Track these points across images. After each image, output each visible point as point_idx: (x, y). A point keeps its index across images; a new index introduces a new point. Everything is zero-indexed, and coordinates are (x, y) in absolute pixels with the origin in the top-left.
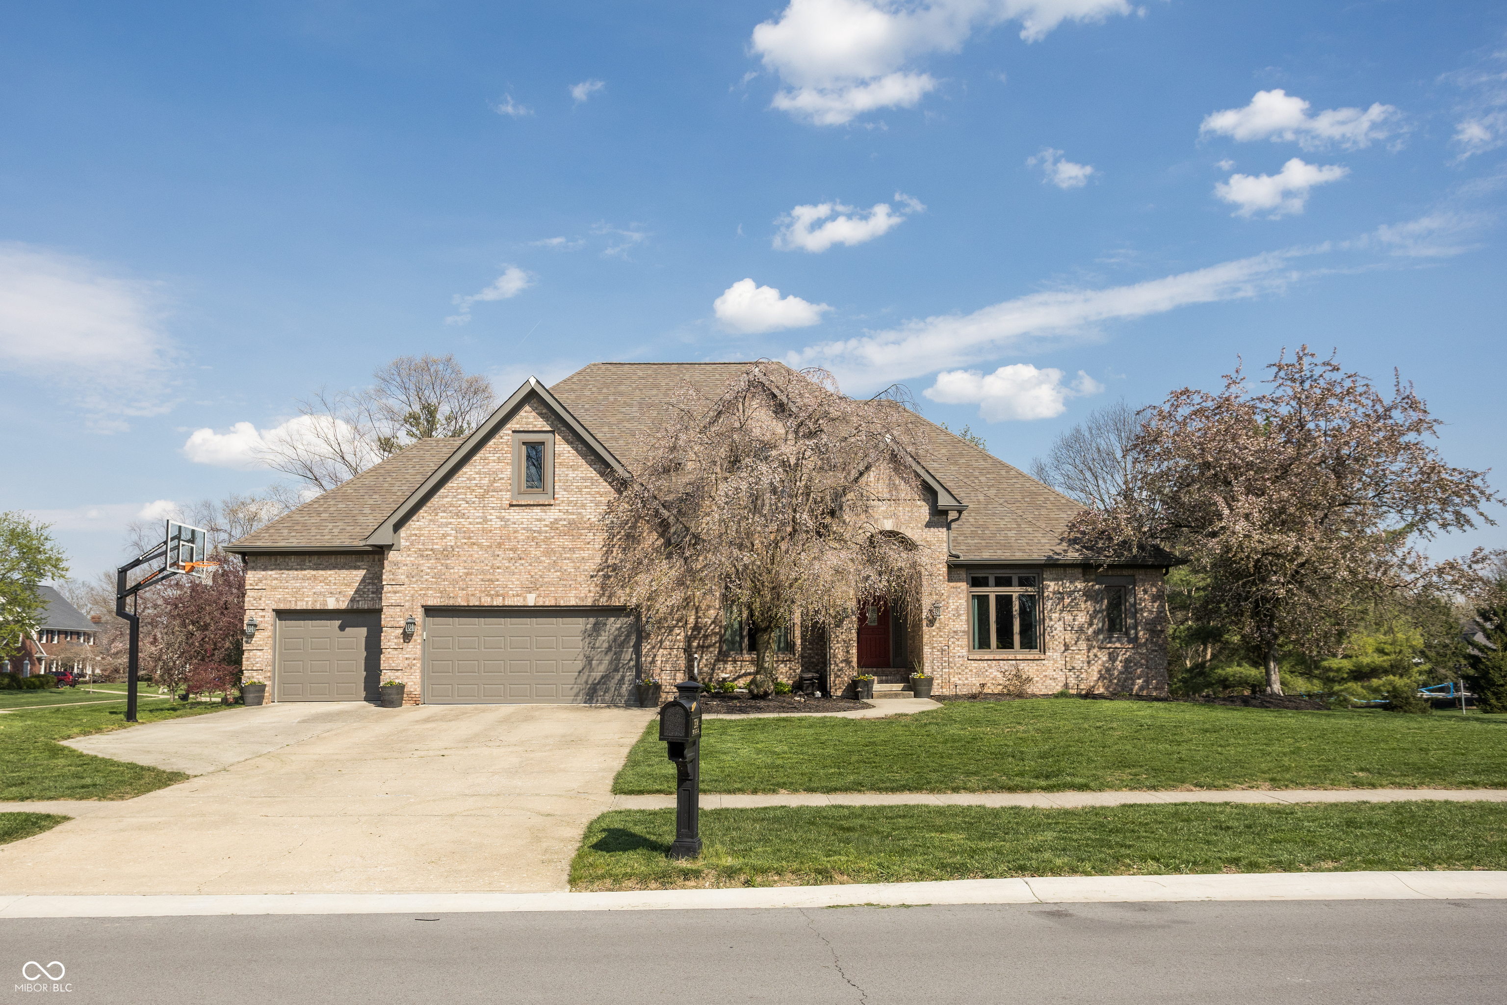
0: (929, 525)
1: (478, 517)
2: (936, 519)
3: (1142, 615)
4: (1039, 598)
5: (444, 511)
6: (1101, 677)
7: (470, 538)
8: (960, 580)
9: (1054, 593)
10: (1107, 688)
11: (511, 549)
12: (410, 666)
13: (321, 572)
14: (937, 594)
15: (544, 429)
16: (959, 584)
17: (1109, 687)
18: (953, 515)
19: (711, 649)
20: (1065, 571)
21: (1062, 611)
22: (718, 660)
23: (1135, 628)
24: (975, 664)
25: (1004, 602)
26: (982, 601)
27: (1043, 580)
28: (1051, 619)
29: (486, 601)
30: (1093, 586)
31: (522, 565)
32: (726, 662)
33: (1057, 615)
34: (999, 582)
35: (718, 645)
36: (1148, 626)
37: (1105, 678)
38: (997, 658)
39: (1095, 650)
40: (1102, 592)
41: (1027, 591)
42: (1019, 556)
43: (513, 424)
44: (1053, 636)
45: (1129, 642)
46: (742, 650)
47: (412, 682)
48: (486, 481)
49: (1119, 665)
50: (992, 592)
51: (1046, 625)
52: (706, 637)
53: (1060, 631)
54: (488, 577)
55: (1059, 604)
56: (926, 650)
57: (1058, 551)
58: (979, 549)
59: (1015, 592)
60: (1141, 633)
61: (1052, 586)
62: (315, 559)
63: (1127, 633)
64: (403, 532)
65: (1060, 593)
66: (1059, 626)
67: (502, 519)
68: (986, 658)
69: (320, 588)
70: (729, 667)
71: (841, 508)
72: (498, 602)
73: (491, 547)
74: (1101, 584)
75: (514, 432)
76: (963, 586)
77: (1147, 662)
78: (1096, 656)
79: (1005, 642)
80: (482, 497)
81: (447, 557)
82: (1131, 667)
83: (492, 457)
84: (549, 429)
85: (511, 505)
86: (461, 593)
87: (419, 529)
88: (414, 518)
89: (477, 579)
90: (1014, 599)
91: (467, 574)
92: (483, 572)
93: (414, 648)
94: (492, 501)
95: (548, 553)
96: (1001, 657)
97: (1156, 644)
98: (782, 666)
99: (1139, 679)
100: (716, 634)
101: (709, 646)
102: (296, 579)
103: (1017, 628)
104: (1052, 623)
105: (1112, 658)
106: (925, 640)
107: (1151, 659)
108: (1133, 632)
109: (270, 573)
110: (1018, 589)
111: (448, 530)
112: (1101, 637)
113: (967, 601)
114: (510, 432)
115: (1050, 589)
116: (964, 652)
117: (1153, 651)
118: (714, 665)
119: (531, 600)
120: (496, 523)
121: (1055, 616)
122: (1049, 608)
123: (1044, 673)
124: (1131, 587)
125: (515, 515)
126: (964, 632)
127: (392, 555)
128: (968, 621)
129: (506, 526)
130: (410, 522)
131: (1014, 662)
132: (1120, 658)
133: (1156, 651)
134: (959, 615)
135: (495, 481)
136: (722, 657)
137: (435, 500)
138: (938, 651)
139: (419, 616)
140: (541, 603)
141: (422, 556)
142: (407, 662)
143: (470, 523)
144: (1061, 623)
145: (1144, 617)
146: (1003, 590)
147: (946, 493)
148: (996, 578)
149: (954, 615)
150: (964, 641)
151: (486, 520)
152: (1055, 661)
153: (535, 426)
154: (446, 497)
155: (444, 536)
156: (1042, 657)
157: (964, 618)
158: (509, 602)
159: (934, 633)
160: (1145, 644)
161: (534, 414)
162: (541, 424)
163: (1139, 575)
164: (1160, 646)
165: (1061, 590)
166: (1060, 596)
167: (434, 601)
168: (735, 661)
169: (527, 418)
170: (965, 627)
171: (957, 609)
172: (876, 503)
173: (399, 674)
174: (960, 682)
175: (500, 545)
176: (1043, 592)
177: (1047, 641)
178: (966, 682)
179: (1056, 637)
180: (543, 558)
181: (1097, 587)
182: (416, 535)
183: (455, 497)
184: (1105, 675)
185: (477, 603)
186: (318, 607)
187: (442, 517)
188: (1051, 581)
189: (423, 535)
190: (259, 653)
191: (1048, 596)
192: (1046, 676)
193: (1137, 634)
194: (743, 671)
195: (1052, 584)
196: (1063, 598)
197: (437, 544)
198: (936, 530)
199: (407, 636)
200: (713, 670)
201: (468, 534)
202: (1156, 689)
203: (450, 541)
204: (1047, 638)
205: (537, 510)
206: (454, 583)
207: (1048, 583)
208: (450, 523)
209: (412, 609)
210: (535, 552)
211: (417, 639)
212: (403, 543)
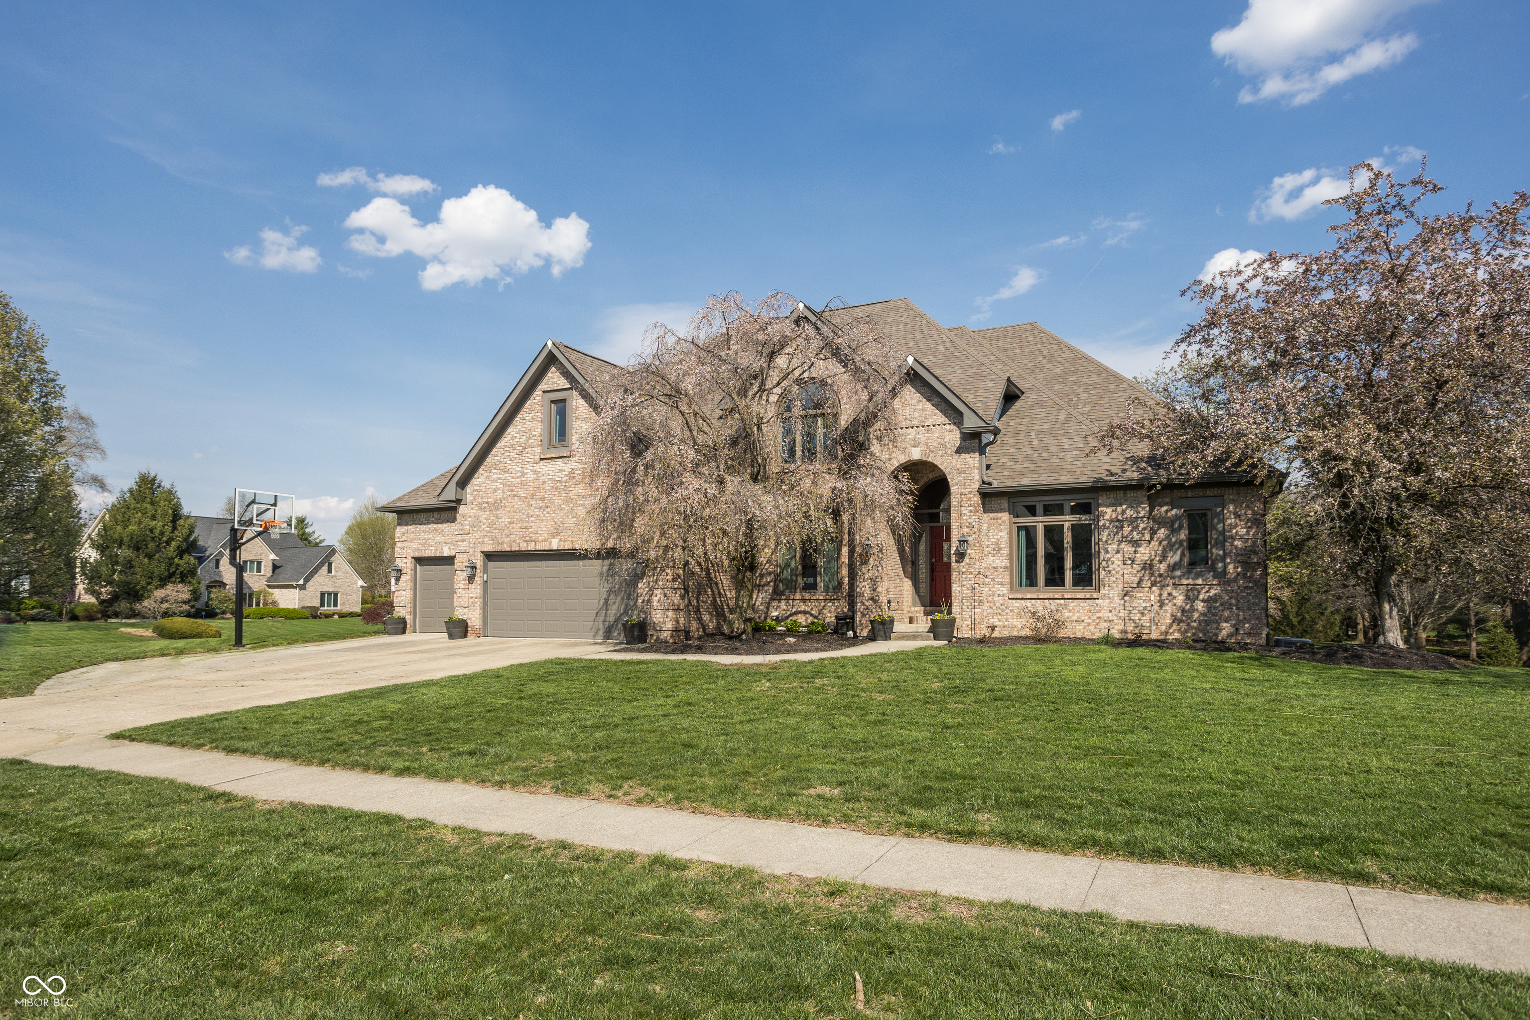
0: (959, 451)
1: (518, 472)
2: (967, 444)
3: (1232, 544)
4: (1095, 528)
5: (495, 468)
6: (1175, 620)
7: (512, 491)
8: (1001, 510)
9: (1111, 521)
10: (1183, 633)
11: (541, 499)
12: (474, 604)
13: (440, 526)
14: (967, 527)
15: (565, 387)
16: (1000, 515)
17: (1186, 631)
18: (987, 438)
19: (766, 588)
20: (1125, 494)
21: (1120, 542)
22: (772, 599)
23: (1223, 559)
24: (1016, 604)
25: (1054, 534)
26: (1029, 533)
27: (1099, 506)
28: (1107, 552)
29: (524, 547)
30: (1167, 511)
31: (548, 512)
32: (779, 601)
33: (1115, 546)
34: (1048, 510)
35: (772, 584)
36: (1239, 558)
37: (1181, 621)
38: (1041, 596)
39: (1169, 589)
40: (1180, 517)
41: (1080, 520)
42: (1065, 479)
43: (543, 386)
44: (1110, 572)
45: (1215, 577)
46: (796, 589)
47: (474, 618)
48: (523, 439)
49: (1200, 606)
50: (1040, 523)
51: (1101, 558)
52: (761, 576)
53: (1119, 565)
54: (525, 525)
55: (1117, 533)
56: (955, 588)
57: (1114, 471)
58: (1022, 474)
59: (1067, 521)
60: (1231, 566)
61: (1108, 513)
62: (436, 514)
63: (1213, 568)
64: (469, 489)
65: (1118, 520)
66: (1117, 559)
67: (534, 472)
68: (1029, 596)
69: (440, 539)
70: (783, 604)
71: (868, 440)
72: (531, 547)
73: (526, 498)
74: (1179, 508)
75: (544, 392)
76: (1005, 516)
77: (1238, 601)
78: (1170, 594)
79: (1055, 579)
80: (521, 453)
81: (497, 509)
82: (1216, 608)
83: (528, 417)
84: (568, 386)
85: (541, 459)
86: (507, 540)
87: (479, 485)
88: (476, 476)
89: (517, 526)
90: (1065, 530)
91: (511, 523)
92: (522, 521)
93: (476, 589)
94: (528, 457)
95: (567, 501)
96: (1046, 596)
97: (1249, 579)
98: (830, 604)
99: (1226, 621)
100: (770, 574)
101: (763, 586)
102: (424, 532)
103: (1068, 563)
104: (1109, 556)
105: (1190, 598)
106: (953, 577)
107: (1243, 597)
108: (1220, 565)
109: (410, 527)
110: (1068, 517)
111: (498, 485)
112: (1178, 573)
113: (1010, 534)
114: (540, 393)
115: (1107, 517)
116: (1005, 590)
117: (1247, 587)
118: (769, 604)
119: (555, 545)
120: (531, 476)
121: (1112, 547)
122: (1104, 540)
123: (1098, 615)
124: (1219, 510)
125: (544, 467)
126: (1005, 567)
127: (462, 509)
128: (1010, 556)
129: (537, 478)
130: (474, 480)
131: (1062, 601)
132: (1201, 597)
133: (1251, 588)
134: (1000, 549)
135: (530, 438)
136: (777, 595)
137: (490, 460)
138: (968, 589)
139: (479, 561)
140: (561, 548)
141: (481, 508)
142: (471, 600)
143: (513, 478)
144: (1119, 555)
145: (1236, 547)
146: (1053, 520)
147: (972, 413)
148: (1045, 506)
149: (994, 550)
150: (1006, 579)
151: (523, 474)
152: (1112, 601)
153: (558, 385)
154: (497, 455)
155: (496, 490)
156: (1095, 596)
157: (1005, 552)
158: (539, 547)
159: (964, 570)
160: (1235, 580)
161: (558, 373)
162: (563, 383)
163: (1230, 494)
164: (1256, 582)
165: (1120, 517)
166: (1119, 524)
167: (488, 548)
168: (787, 599)
169: (553, 378)
170: (1006, 563)
171: (997, 543)
172: (904, 431)
173: (466, 610)
174: (1000, 623)
175: (533, 495)
176: (1098, 521)
177: (1101, 577)
178: (1006, 623)
179: (1113, 572)
180: (563, 506)
181: (1174, 512)
182: (476, 490)
183: (503, 455)
184: (1182, 618)
185: (517, 549)
186: (438, 555)
187: (494, 473)
188: (1108, 506)
189: (481, 490)
190: (404, 593)
191: (1104, 525)
192: (1099, 618)
193: (1225, 567)
194: (794, 610)
195: (1109, 510)
196: (1122, 527)
197: (490, 497)
198: (967, 455)
199: (471, 578)
200: (768, 608)
201: (510, 487)
202: (1249, 634)
203: (499, 494)
204: (1102, 573)
205: (559, 461)
206: (502, 530)
207: (1104, 509)
208: (499, 479)
209: (474, 555)
210: (558, 501)
211: (478, 580)
212: (469, 498)
